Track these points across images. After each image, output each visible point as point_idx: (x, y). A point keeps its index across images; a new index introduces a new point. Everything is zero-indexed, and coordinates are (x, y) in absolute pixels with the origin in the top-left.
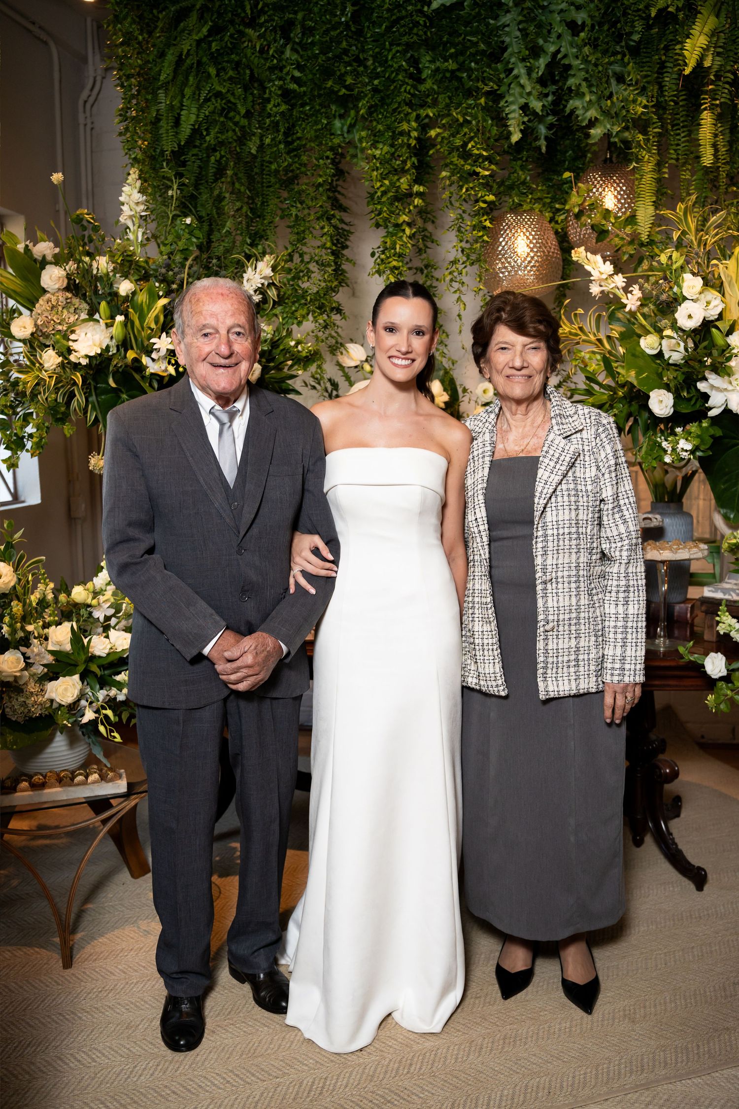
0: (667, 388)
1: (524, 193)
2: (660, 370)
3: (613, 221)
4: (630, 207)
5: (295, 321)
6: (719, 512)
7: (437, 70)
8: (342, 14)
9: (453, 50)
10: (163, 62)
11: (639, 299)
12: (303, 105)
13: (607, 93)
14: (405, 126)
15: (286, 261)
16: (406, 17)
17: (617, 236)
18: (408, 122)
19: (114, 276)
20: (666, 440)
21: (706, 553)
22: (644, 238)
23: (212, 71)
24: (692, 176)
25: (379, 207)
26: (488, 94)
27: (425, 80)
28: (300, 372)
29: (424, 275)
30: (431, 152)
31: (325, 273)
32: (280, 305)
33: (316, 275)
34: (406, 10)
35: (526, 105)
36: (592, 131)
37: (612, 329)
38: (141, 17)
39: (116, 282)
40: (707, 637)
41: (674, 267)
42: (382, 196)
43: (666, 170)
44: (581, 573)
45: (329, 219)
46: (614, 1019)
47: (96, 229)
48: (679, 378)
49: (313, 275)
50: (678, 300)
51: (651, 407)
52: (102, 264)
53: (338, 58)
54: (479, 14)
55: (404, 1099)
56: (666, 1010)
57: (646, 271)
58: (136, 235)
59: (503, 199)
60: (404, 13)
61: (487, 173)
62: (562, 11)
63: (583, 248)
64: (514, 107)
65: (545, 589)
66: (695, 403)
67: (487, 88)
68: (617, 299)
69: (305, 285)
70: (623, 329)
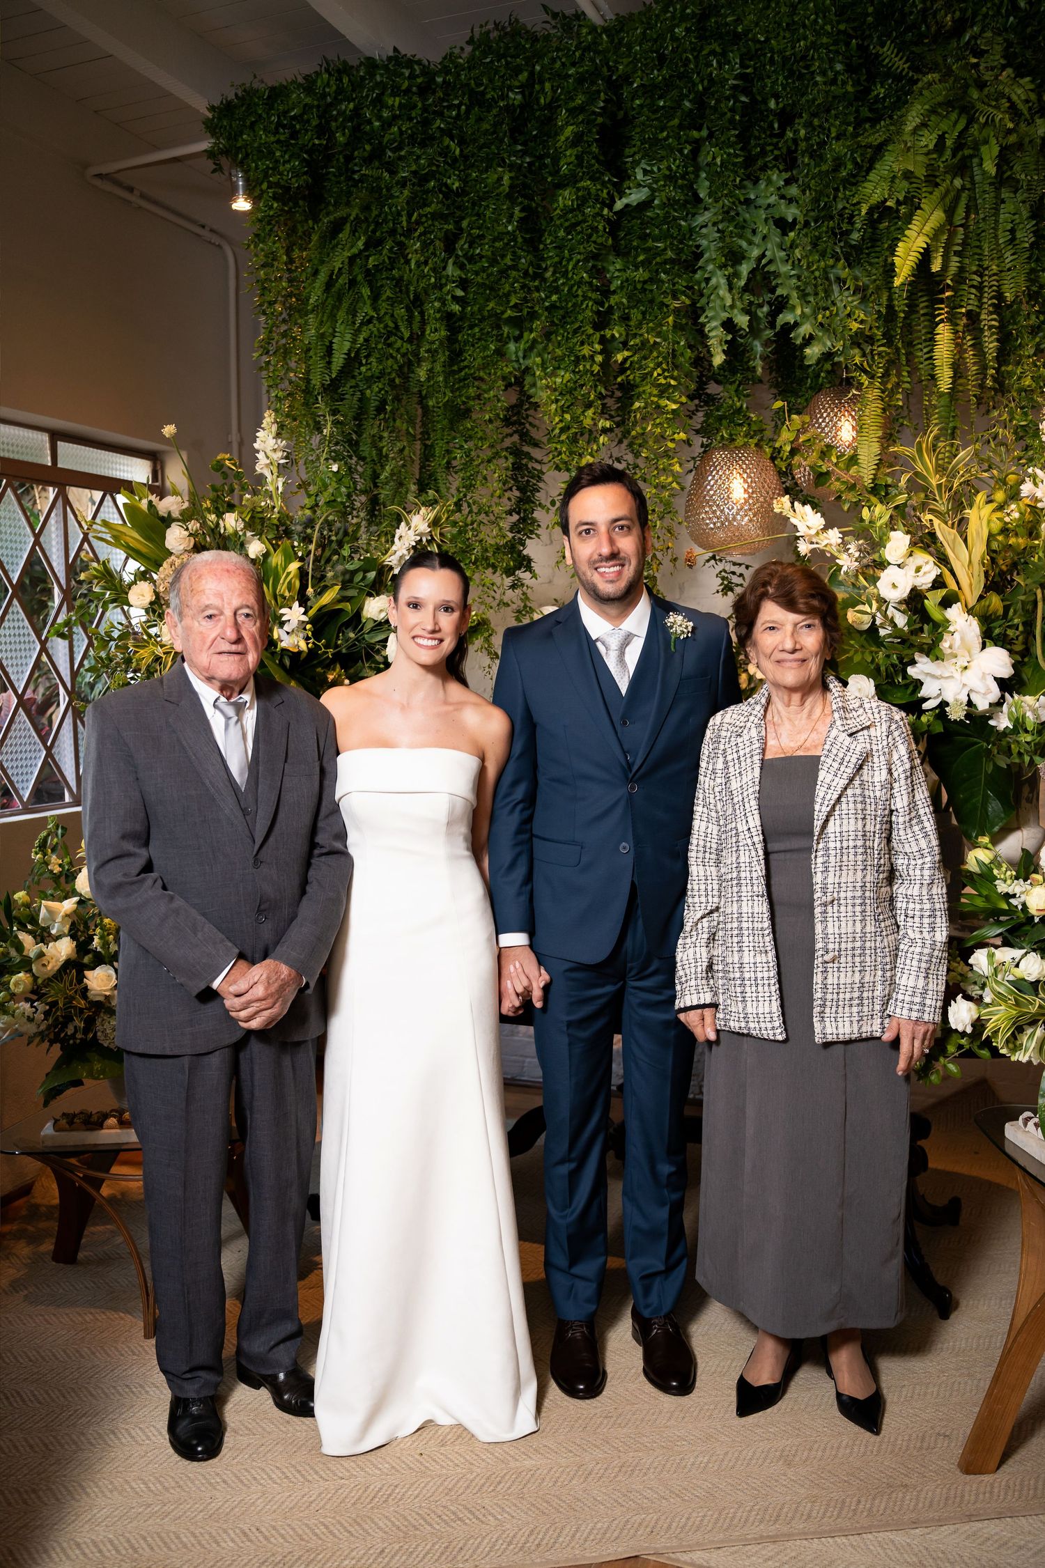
3: (835, 460)
7: (627, 280)
8: (509, 222)
9: (641, 258)
10: (314, 281)
12: (471, 327)
13: (822, 304)
14: (586, 351)
15: (453, 512)
16: (585, 221)
17: (838, 479)
18: (591, 344)
19: (245, 534)
22: (868, 481)
23: (366, 291)
25: (559, 446)
26: (677, 311)
27: (614, 292)
30: (619, 380)
34: (584, 214)
35: (730, 320)
36: (808, 351)
38: (293, 230)
39: (250, 542)
41: (878, 524)
42: (561, 433)
43: (900, 396)
44: (867, 894)
46: (765, 1459)
47: (238, 476)
52: (231, 522)
53: (504, 273)
54: (667, 215)
55: (478, 1519)
56: (836, 1456)
58: (275, 483)
60: (580, 218)
62: (769, 206)
64: (714, 324)
65: (825, 912)
66: (913, 692)
67: (676, 304)
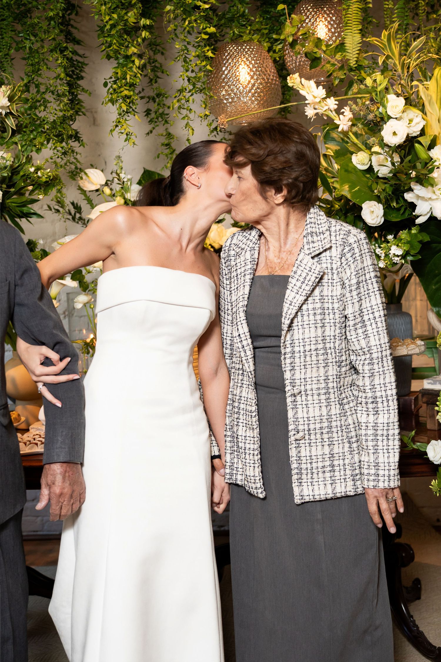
0: (378, 199)
1: (244, 25)
2: (370, 184)
3: (324, 48)
4: (339, 35)
5: (34, 149)
6: (433, 311)
11: (350, 120)
17: (329, 62)
20: (380, 247)
21: (423, 348)
22: (353, 63)
24: (394, 5)
25: (109, 39)
28: (41, 197)
29: (156, 104)
31: (61, 102)
32: (19, 133)
33: (53, 105)
37: (327, 148)
40: (429, 426)
41: (379, 89)
42: (111, 29)
43: (370, 0)
45: (62, 52)
48: (388, 190)
49: (49, 105)
50: (384, 119)
51: (363, 217)
57: (356, 94)
59: (226, 30)
61: (207, 6)
63: (298, 74)
65: (295, 401)
66: (404, 212)
68: (330, 120)
69: (42, 115)
70: (338, 148)
